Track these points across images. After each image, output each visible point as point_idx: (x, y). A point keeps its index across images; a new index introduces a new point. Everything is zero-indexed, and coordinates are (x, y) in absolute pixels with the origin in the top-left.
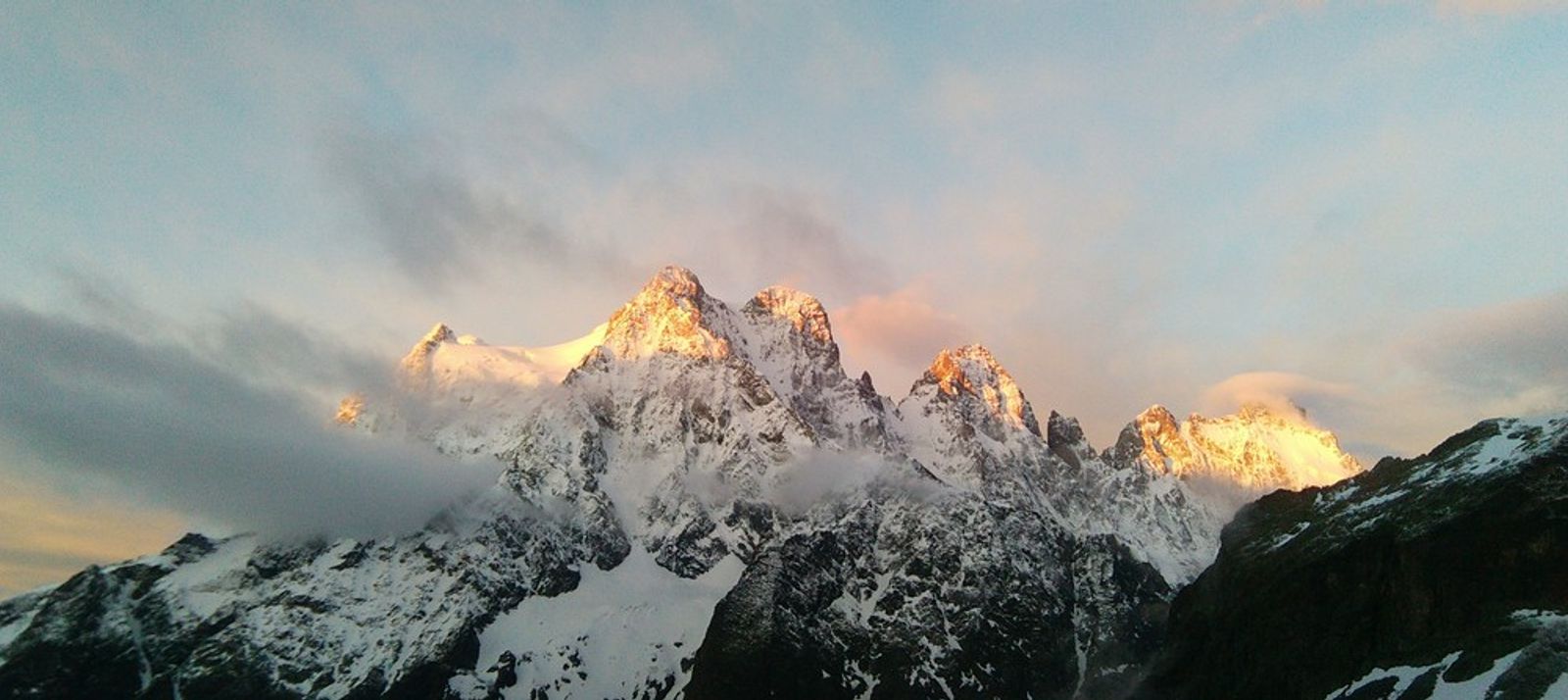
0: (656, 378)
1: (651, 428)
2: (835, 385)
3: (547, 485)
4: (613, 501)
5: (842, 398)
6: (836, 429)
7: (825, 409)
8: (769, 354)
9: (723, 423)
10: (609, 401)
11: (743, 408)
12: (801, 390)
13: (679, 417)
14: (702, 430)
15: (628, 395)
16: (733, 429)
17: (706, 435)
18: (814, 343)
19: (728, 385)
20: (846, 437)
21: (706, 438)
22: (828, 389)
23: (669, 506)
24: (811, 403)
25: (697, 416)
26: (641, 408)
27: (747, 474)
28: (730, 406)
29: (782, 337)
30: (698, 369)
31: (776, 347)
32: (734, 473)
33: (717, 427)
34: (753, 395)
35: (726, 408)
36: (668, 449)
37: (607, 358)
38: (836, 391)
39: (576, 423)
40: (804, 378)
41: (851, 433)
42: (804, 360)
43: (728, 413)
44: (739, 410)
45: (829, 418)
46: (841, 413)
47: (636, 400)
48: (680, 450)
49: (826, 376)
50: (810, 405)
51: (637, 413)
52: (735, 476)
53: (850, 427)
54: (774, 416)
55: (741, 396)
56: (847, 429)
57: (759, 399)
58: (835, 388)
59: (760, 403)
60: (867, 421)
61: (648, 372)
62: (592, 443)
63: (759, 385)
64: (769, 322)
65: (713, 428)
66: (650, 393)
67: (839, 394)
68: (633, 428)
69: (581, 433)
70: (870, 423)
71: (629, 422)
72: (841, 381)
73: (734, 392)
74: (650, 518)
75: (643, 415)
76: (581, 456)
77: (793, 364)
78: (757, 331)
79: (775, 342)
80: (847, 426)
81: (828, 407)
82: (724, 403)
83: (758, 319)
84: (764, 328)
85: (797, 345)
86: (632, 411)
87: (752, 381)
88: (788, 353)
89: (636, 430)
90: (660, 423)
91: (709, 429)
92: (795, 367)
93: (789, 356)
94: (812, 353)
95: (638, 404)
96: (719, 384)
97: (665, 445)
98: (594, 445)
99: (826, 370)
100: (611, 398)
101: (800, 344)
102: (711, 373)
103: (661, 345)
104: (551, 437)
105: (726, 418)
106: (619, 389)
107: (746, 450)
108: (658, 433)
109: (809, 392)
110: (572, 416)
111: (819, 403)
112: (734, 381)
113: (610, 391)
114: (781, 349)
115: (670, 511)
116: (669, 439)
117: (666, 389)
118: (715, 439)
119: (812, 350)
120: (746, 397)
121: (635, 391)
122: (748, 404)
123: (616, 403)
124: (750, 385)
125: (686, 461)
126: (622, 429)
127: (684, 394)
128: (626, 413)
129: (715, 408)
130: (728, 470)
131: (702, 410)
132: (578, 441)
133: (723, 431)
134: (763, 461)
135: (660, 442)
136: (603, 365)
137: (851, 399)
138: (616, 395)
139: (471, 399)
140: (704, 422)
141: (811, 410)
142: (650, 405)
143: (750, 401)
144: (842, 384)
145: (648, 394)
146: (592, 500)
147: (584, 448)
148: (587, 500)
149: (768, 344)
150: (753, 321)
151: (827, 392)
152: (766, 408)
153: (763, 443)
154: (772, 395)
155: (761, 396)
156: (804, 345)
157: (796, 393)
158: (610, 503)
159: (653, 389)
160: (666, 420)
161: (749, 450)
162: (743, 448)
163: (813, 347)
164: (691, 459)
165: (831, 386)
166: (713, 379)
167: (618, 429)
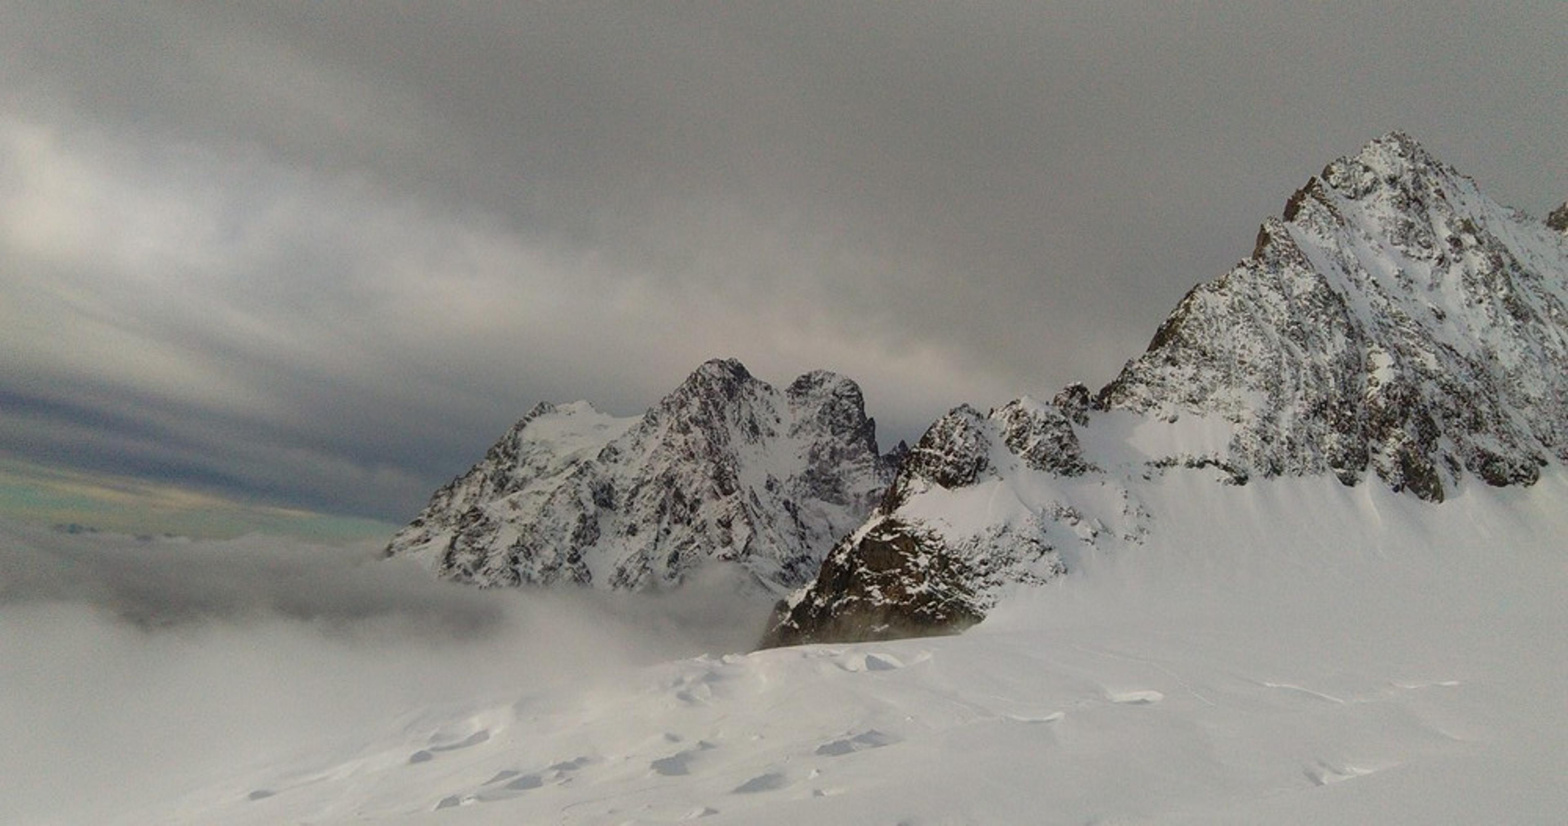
0: (653, 469)
1: (638, 510)
2: (855, 458)
3: (540, 557)
4: (591, 571)
5: (857, 470)
6: (845, 498)
7: (838, 480)
8: (796, 432)
9: (693, 509)
10: (610, 488)
11: (713, 497)
12: (817, 464)
13: (659, 502)
14: (677, 513)
15: (626, 483)
16: (698, 515)
17: (680, 518)
18: (842, 421)
19: (705, 477)
20: (853, 504)
21: (678, 520)
22: (847, 461)
23: (631, 577)
24: (826, 475)
25: (676, 502)
26: (634, 494)
27: (695, 554)
28: (702, 495)
29: (812, 416)
30: (686, 462)
31: (804, 426)
32: (687, 552)
33: (688, 512)
34: (721, 486)
35: (697, 497)
36: (647, 528)
37: (619, 451)
38: (854, 463)
39: (577, 507)
40: (822, 453)
41: (857, 501)
42: (827, 437)
43: (698, 501)
44: (708, 499)
45: (840, 488)
46: (853, 483)
47: (633, 486)
48: (654, 530)
49: (847, 450)
50: (823, 477)
51: (630, 498)
52: (687, 555)
53: (857, 496)
54: (730, 507)
55: (712, 487)
56: (854, 498)
57: (726, 490)
58: (853, 461)
59: (727, 493)
60: (874, 491)
61: (646, 464)
62: (586, 522)
63: (727, 479)
64: (803, 402)
65: (685, 513)
66: (645, 480)
67: (857, 466)
68: (625, 509)
69: (579, 514)
70: (876, 494)
71: (623, 504)
72: (861, 455)
73: (708, 483)
74: (615, 585)
75: (635, 500)
76: (574, 533)
77: (814, 442)
78: (793, 410)
79: (804, 421)
80: (855, 495)
81: (841, 478)
82: (696, 493)
83: (797, 399)
84: (799, 408)
85: (824, 424)
86: (627, 495)
87: (722, 475)
88: (813, 431)
89: (628, 512)
90: (646, 506)
91: (682, 514)
92: (816, 444)
93: (813, 434)
94: (838, 430)
95: (633, 490)
96: (698, 477)
97: (645, 525)
98: (587, 524)
99: (849, 444)
100: (612, 485)
101: (827, 422)
102: (694, 466)
103: (665, 440)
104: (551, 519)
105: (696, 505)
106: (621, 476)
107: (702, 533)
108: (642, 514)
109: (825, 466)
110: (575, 501)
111: (834, 475)
112: (711, 473)
113: (612, 480)
114: (809, 428)
115: (631, 580)
116: (649, 520)
117: (656, 479)
118: (685, 521)
119: (839, 427)
120: (716, 487)
121: (633, 479)
122: (717, 494)
123: (616, 489)
124: (721, 478)
125: (657, 540)
126: (617, 511)
127: (670, 482)
128: (623, 497)
129: (689, 496)
130: (684, 549)
131: (679, 496)
132: (574, 522)
133: (692, 516)
134: (713, 543)
135: (642, 522)
136: (613, 457)
137: (865, 471)
138: (617, 482)
139: (545, 467)
140: (680, 507)
141: (824, 481)
142: (642, 491)
143: (718, 491)
144: (861, 458)
145: (643, 481)
146: (571, 570)
147: (579, 527)
148: (567, 569)
149: (798, 422)
150: (792, 401)
151: (845, 465)
152: (729, 498)
153: (719, 528)
154: (734, 487)
155: (727, 488)
156: (831, 422)
157: (812, 467)
158: (588, 572)
159: (648, 478)
160: (650, 505)
161: (705, 532)
162: (700, 532)
163: (841, 424)
164: (661, 538)
165: (851, 459)
166: (695, 471)
167: (615, 510)
